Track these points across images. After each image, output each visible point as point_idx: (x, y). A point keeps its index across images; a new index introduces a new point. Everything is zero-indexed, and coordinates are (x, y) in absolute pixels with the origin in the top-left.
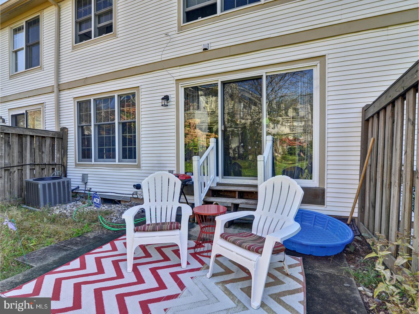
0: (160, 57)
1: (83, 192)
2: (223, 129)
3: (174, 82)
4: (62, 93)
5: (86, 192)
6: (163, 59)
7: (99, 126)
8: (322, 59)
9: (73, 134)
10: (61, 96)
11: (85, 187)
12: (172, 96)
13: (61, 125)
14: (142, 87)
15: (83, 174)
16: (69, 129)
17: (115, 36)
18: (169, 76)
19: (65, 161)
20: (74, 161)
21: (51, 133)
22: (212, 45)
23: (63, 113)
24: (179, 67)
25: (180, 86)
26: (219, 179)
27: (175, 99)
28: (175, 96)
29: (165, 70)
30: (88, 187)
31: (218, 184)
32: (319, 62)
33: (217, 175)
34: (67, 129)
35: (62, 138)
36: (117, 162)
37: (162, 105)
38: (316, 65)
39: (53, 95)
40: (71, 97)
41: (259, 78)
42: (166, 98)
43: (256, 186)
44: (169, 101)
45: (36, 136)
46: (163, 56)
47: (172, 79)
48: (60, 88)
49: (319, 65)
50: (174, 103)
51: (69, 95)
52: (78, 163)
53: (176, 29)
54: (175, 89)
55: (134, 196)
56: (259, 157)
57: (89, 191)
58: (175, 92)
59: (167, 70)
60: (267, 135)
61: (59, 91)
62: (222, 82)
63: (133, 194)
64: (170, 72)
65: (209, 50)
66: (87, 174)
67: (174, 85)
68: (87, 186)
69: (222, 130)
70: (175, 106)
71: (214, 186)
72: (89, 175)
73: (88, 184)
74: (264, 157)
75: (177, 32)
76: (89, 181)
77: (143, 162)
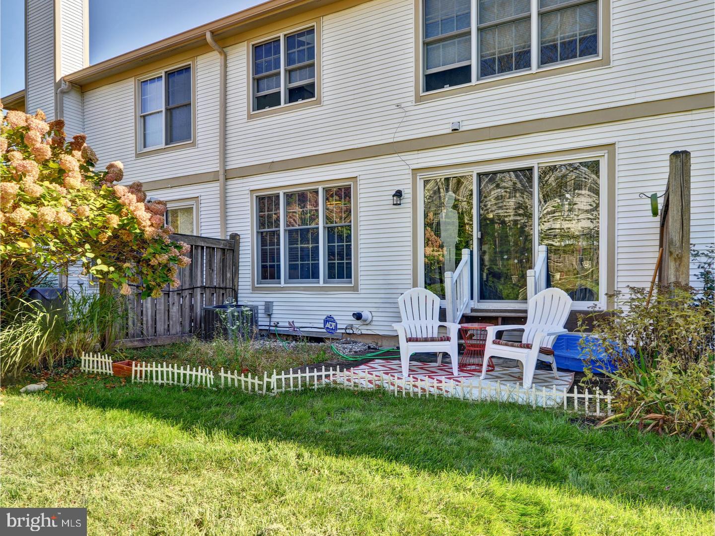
0: (392, 136)
1: (267, 328)
2: (479, 236)
3: (410, 172)
4: (230, 182)
5: (272, 328)
6: (396, 140)
7: (290, 232)
8: (610, 148)
9: (250, 244)
10: (228, 187)
11: (270, 321)
12: (406, 191)
13: (229, 230)
14: (361, 177)
15: (266, 302)
16: (241, 237)
17: (319, 102)
18: (403, 163)
19: (236, 283)
20: (250, 283)
21: (223, 242)
22: (465, 123)
23: (232, 212)
24: (416, 152)
25: (418, 177)
26: (476, 304)
27: (410, 196)
28: (410, 191)
29: (396, 155)
30: (274, 320)
31: (473, 310)
32: (606, 151)
33: (472, 298)
34: (239, 235)
35: (233, 250)
36: (321, 284)
37: (394, 204)
38: (604, 156)
39: (217, 184)
40: (248, 188)
41: (530, 169)
42: (399, 194)
43: (526, 311)
44: (401, 198)
45: (207, 247)
46: (397, 135)
47: (407, 167)
48: (228, 175)
49: (606, 155)
50: (410, 200)
51: (242, 185)
52: (256, 286)
53: (413, 98)
54: (410, 181)
55: (348, 331)
56: (529, 272)
57: (276, 326)
58: (410, 186)
59: (400, 155)
60: (539, 245)
61: (226, 179)
62: (477, 174)
63: (346, 329)
64: (404, 158)
65: (460, 130)
66: (273, 302)
67: (410, 176)
68: (272, 320)
69: (478, 238)
70: (410, 205)
71: (468, 312)
72: (274, 304)
73: (273, 316)
74: (535, 272)
75: (414, 104)
76: (274, 312)
77: (362, 282)
